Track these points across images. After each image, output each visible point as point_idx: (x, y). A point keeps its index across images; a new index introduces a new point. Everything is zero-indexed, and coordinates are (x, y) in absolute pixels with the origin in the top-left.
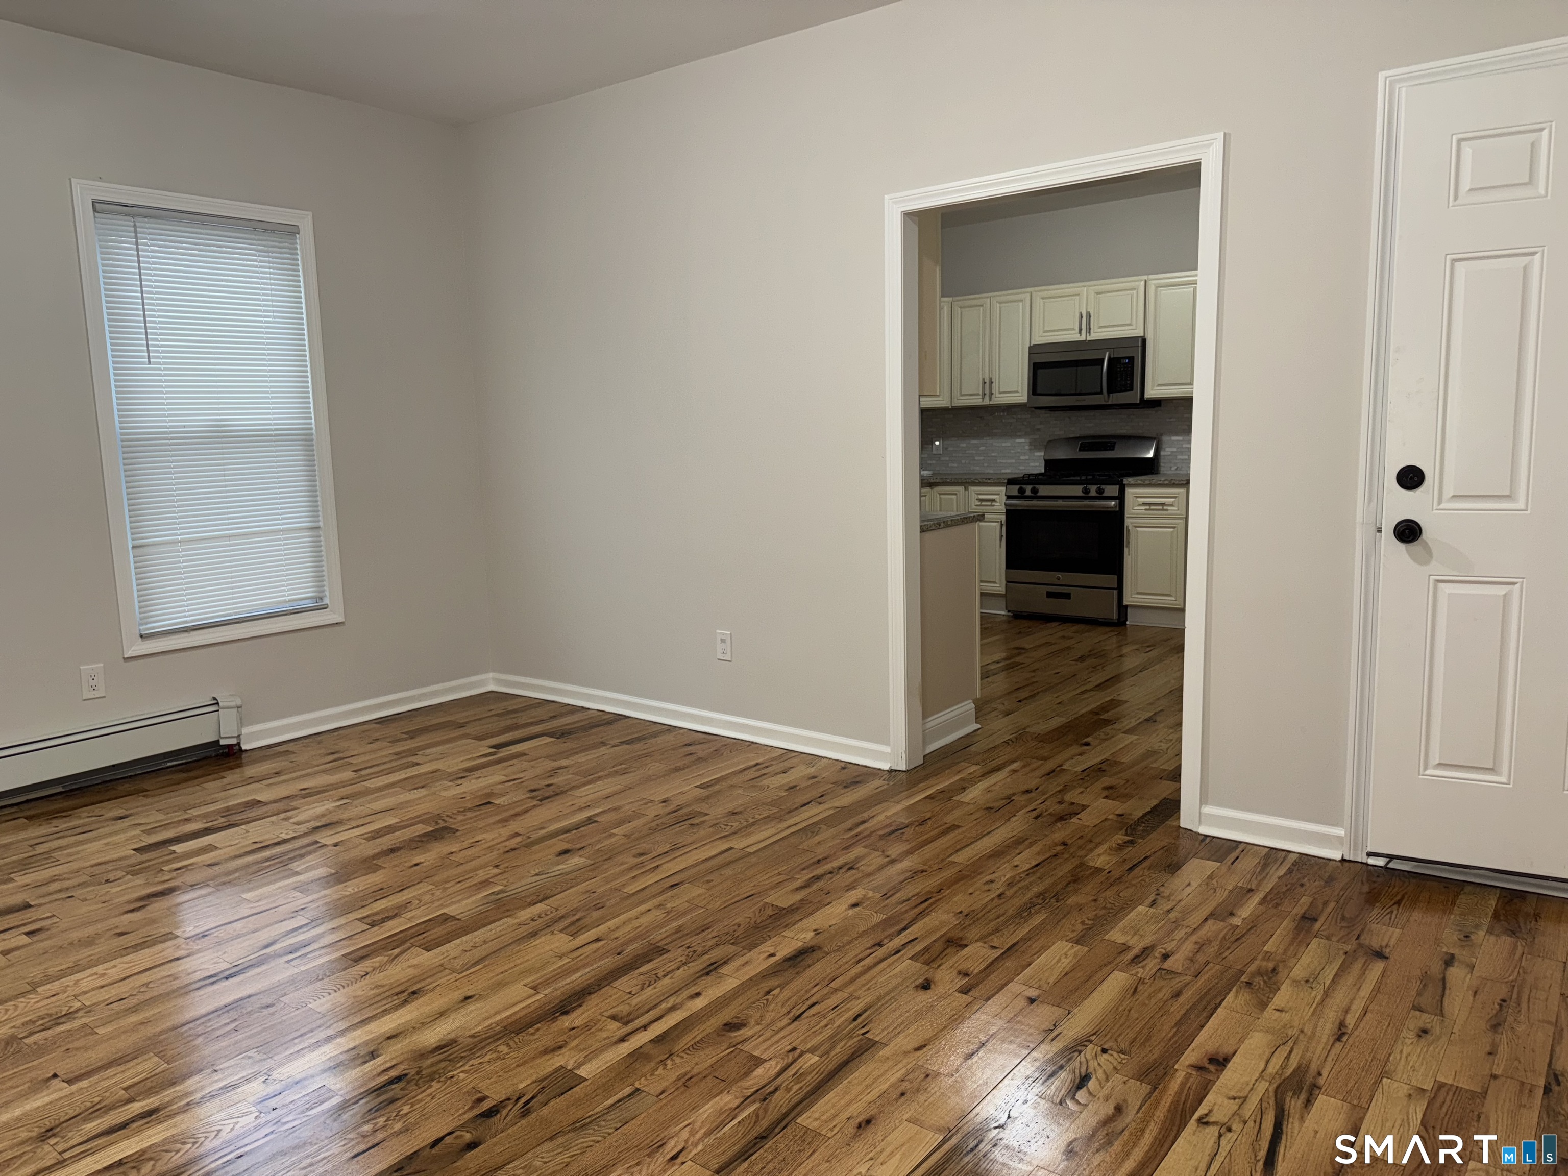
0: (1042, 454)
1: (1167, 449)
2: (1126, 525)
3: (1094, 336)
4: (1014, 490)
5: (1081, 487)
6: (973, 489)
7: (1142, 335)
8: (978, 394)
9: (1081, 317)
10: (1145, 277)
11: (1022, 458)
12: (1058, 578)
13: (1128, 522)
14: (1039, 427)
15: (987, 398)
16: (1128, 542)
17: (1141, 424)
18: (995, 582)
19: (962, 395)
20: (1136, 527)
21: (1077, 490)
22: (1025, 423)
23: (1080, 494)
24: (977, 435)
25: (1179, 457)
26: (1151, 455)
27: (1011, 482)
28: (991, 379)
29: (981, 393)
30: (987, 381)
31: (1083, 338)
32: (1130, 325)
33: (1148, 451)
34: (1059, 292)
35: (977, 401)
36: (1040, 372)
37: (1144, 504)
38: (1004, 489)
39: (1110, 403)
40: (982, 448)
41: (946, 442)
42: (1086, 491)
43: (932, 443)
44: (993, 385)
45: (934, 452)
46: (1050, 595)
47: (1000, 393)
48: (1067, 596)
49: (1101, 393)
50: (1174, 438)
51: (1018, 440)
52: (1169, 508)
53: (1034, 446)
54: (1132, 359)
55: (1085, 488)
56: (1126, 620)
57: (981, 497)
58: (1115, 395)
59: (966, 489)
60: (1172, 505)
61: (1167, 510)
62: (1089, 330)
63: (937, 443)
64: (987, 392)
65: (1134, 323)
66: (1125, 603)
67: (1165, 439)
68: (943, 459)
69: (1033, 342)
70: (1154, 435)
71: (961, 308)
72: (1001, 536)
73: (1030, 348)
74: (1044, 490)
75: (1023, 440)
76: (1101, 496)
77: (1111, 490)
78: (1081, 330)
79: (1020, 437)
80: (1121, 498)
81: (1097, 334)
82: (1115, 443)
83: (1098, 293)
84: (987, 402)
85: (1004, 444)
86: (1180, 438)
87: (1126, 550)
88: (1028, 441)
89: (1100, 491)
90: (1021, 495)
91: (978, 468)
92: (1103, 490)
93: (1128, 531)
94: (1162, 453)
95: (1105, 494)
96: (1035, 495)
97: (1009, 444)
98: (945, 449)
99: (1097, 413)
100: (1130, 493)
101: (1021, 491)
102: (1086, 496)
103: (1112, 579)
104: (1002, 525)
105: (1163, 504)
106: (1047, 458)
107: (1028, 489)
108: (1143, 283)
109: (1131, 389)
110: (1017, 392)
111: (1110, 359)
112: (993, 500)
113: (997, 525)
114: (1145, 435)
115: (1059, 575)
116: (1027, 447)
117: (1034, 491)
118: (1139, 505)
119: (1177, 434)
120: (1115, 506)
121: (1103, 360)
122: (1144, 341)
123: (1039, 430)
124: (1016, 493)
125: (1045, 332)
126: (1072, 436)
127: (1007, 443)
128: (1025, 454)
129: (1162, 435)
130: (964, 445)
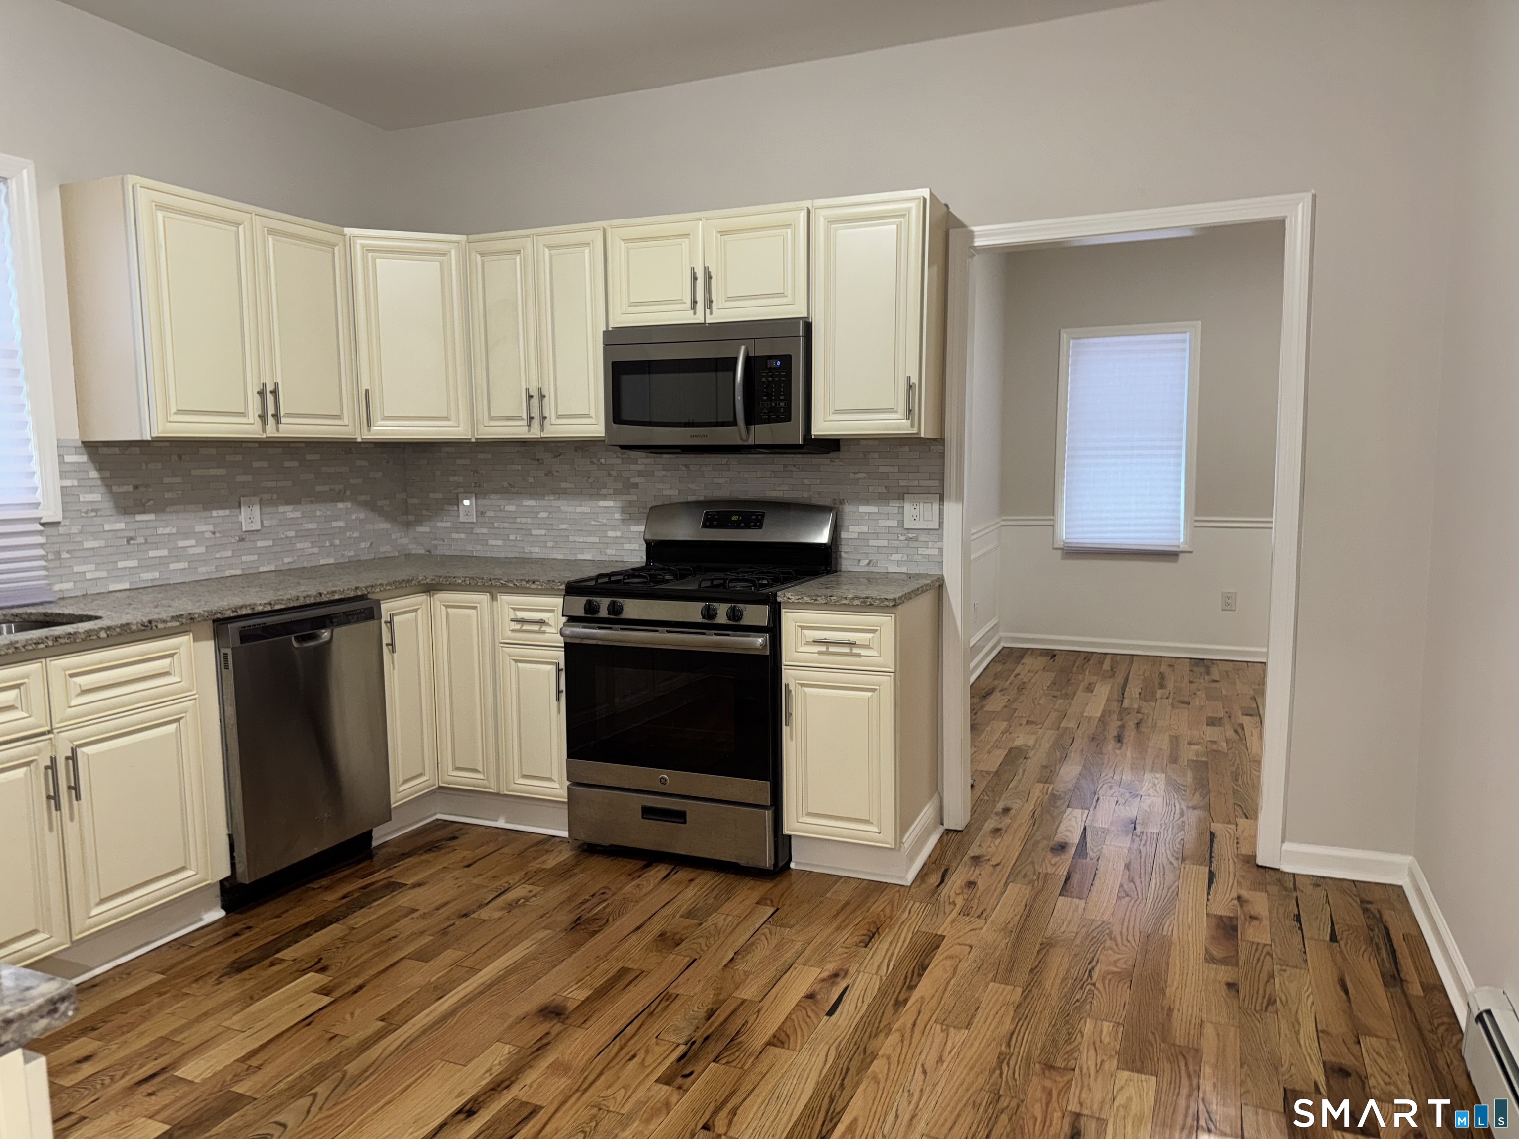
0: (642, 528)
1: (851, 528)
2: (784, 682)
3: (719, 316)
4: (579, 604)
5: (700, 605)
6: (506, 600)
7: (806, 315)
8: (520, 418)
9: (695, 278)
10: (808, 203)
11: (611, 534)
12: (663, 781)
13: (788, 676)
14: (637, 480)
15: (536, 423)
16: (789, 715)
17: (806, 481)
18: (550, 779)
19: (492, 418)
20: (802, 685)
21: (693, 611)
22: (614, 473)
23: (699, 619)
24: (535, 491)
25: (872, 543)
26: (823, 537)
27: (572, 589)
28: (540, 390)
29: (525, 416)
30: (534, 392)
31: (699, 319)
32: (782, 295)
33: (820, 529)
34: (653, 230)
35: (519, 430)
36: (625, 379)
37: (816, 642)
38: (560, 601)
39: (750, 442)
40: (543, 515)
41: (479, 502)
42: (709, 614)
43: (457, 502)
44: (546, 401)
45: (462, 518)
46: (648, 812)
47: (559, 417)
48: (680, 816)
49: (734, 423)
50: (863, 509)
51: (603, 503)
52: (863, 652)
53: (629, 516)
54: (787, 360)
55: (708, 608)
56: (790, 860)
57: (521, 615)
58: (759, 428)
59: (493, 598)
60: (867, 647)
61: (859, 655)
62: (709, 303)
63: (467, 502)
64: (535, 413)
65: (789, 293)
66: (786, 832)
67: (848, 509)
68: (477, 531)
69: (613, 324)
70: (828, 502)
71: (482, 254)
72: (559, 692)
73: (606, 333)
74: (633, 608)
75: (610, 503)
76: (736, 626)
77: (755, 614)
78: (695, 302)
79: (604, 497)
80: (774, 630)
81: (722, 314)
82: (763, 515)
83: (723, 233)
84: (535, 433)
85: (579, 509)
86: (873, 509)
87: (785, 730)
88: (619, 504)
89: (735, 615)
90: (590, 617)
91: (537, 550)
92: (741, 612)
93: (789, 692)
94: (844, 535)
95: (745, 622)
96: (616, 619)
97: (586, 509)
98: (481, 514)
99: (733, 459)
100: (790, 619)
101: (591, 608)
102: (708, 625)
103: (759, 790)
104: (559, 670)
105: (851, 644)
106: (648, 537)
107: (604, 603)
108: (803, 215)
109: (788, 418)
110: (587, 416)
111: (748, 360)
112: (542, 622)
113: (553, 668)
114: (815, 501)
115: (665, 774)
116: (617, 516)
117: (615, 609)
118: (808, 643)
119: (867, 502)
120: (764, 646)
121: (735, 360)
122: (808, 327)
123: (636, 486)
124: (581, 613)
125: (632, 304)
126: (691, 498)
127: (583, 508)
128: (614, 528)
129: (842, 502)
130: (512, 508)
